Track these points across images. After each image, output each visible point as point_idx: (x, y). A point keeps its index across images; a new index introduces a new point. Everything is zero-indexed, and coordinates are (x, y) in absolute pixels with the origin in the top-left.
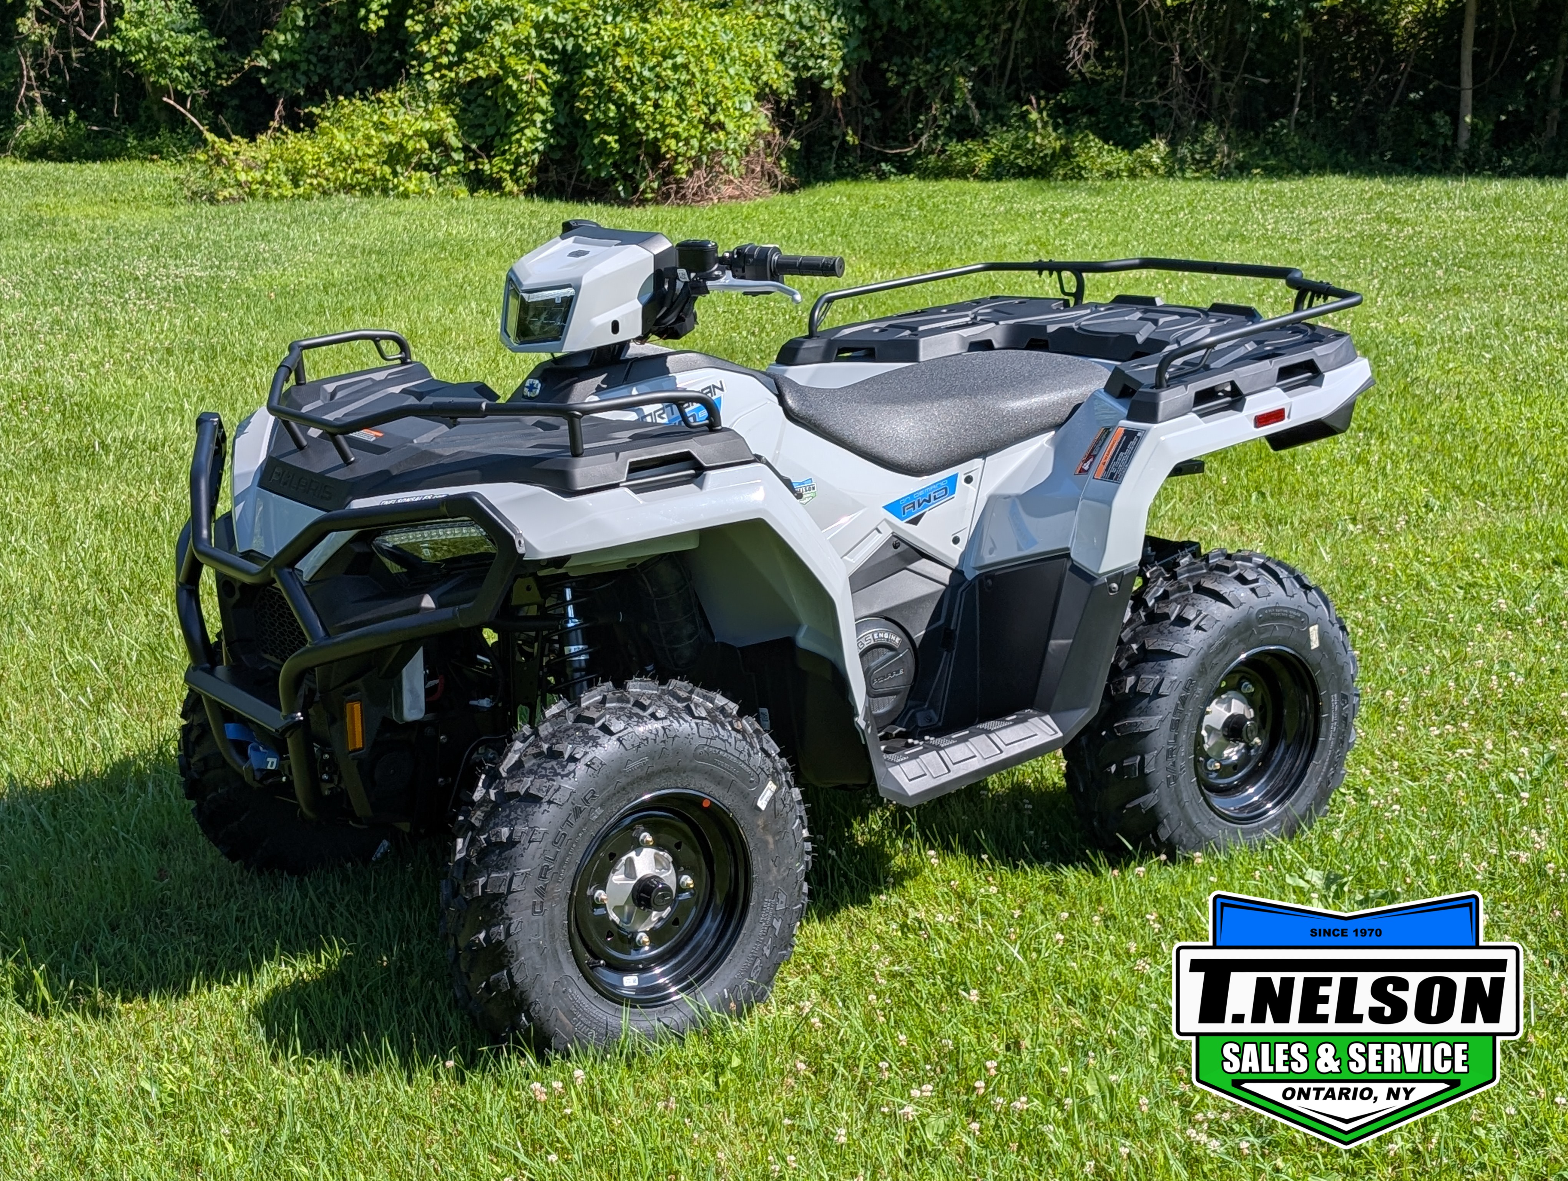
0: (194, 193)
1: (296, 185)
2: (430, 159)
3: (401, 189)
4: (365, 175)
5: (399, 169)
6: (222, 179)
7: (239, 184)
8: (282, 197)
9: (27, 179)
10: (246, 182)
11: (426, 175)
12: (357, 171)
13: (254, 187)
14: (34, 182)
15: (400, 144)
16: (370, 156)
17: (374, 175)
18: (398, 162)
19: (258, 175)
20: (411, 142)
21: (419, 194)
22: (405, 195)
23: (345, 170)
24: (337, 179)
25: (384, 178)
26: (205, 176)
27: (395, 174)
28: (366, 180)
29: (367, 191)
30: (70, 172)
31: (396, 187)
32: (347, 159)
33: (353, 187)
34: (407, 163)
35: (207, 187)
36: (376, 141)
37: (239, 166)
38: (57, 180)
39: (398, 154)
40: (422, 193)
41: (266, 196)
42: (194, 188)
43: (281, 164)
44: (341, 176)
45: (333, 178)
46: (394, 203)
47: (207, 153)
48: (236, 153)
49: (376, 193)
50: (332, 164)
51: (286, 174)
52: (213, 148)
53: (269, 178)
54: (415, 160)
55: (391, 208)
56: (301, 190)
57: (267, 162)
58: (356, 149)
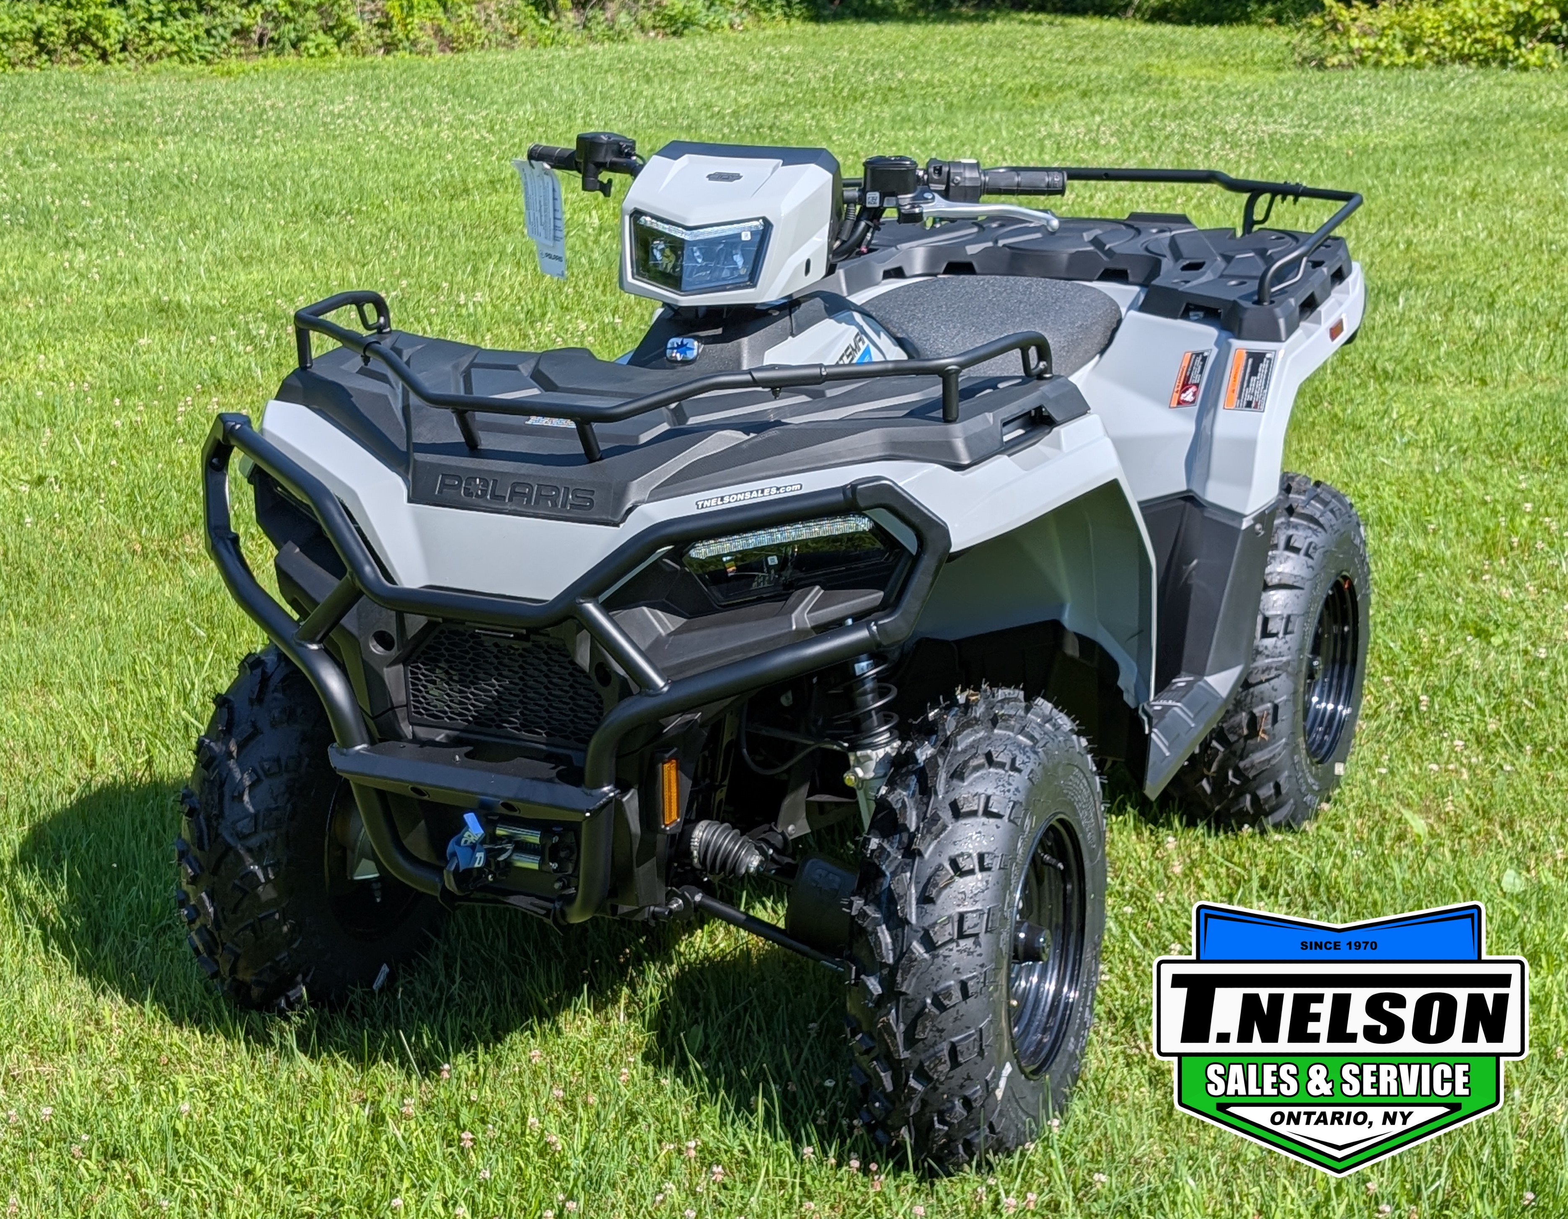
0: (1305, 59)
1: (1410, 53)
2: (1559, 30)
3: (1521, 61)
4: (1486, 45)
5: (1522, 40)
6: (1334, 46)
7: (1351, 51)
8: (1393, 65)
9: (1143, 40)
10: (1359, 49)
11: (1551, 47)
12: (1476, 41)
13: (1366, 54)
14: (1149, 44)
15: (1528, 13)
16: (1494, 26)
17: (1494, 45)
18: (1523, 33)
19: (1371, 41)
20: (1540, 12)
21: (1541, 67)
22: (1525, 68)
23: (1465, 38)
24: (1454, 48)
25: (1504, 49)
26: (1318, 41)
27: (1518, 45)
28: (1485, 50)
29: (1485, 63)
30: (1186, 35)
31: (1516, 59)
32: (1470, 28)
33: (1469, 57)
34: (1533, 34)
35: (1318, 53)
36: (1502, 10)
37: (1354, 31)
38: (1173, 43)
39: (1524, 24)
40: (1545, 67)
41: (1377, 64)
42: (1305, 53)
43: (1397, 30)
44: (1459, 45)
45: (1450, 47)
46: (1509, 75)
47: (1323, 17)
48: (1354, 20)
49: (1494, 65)
50: (1451, 33)
51: (1402, 42)
52: (1330, 13)
53: (1382, 45)
54: (1541, 31)
55: (1506, 81)
56: (1413, 59)
57: (1384, 28)
58: (1480, 18)
